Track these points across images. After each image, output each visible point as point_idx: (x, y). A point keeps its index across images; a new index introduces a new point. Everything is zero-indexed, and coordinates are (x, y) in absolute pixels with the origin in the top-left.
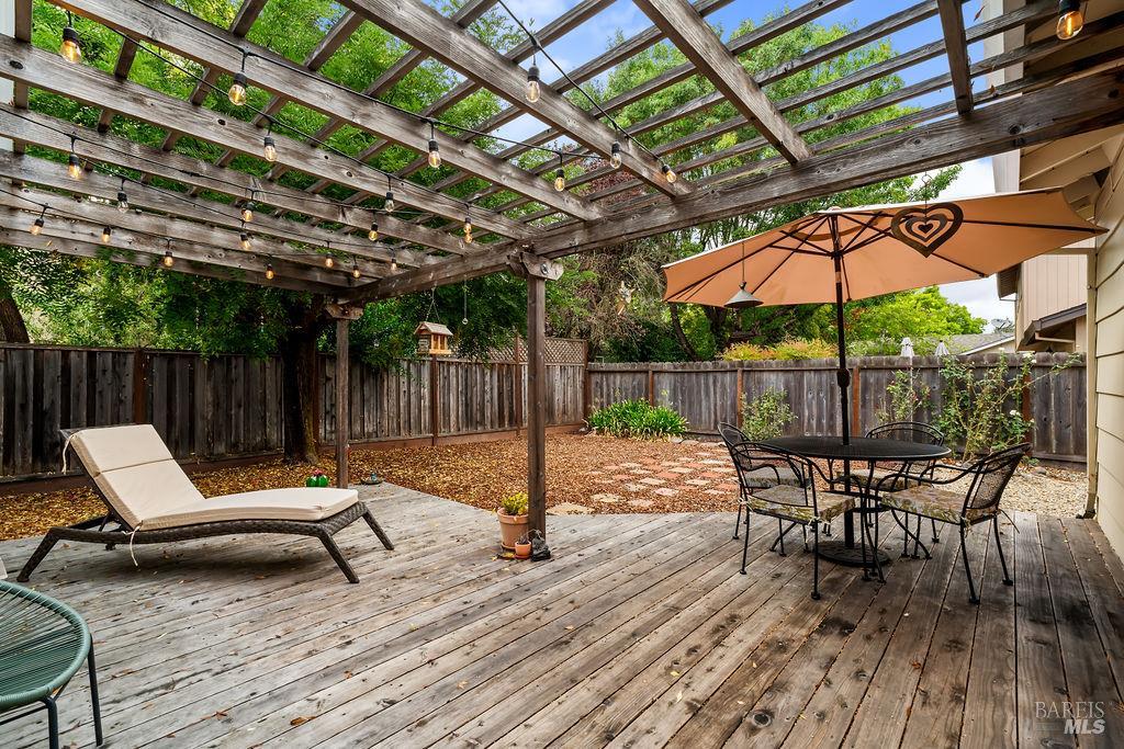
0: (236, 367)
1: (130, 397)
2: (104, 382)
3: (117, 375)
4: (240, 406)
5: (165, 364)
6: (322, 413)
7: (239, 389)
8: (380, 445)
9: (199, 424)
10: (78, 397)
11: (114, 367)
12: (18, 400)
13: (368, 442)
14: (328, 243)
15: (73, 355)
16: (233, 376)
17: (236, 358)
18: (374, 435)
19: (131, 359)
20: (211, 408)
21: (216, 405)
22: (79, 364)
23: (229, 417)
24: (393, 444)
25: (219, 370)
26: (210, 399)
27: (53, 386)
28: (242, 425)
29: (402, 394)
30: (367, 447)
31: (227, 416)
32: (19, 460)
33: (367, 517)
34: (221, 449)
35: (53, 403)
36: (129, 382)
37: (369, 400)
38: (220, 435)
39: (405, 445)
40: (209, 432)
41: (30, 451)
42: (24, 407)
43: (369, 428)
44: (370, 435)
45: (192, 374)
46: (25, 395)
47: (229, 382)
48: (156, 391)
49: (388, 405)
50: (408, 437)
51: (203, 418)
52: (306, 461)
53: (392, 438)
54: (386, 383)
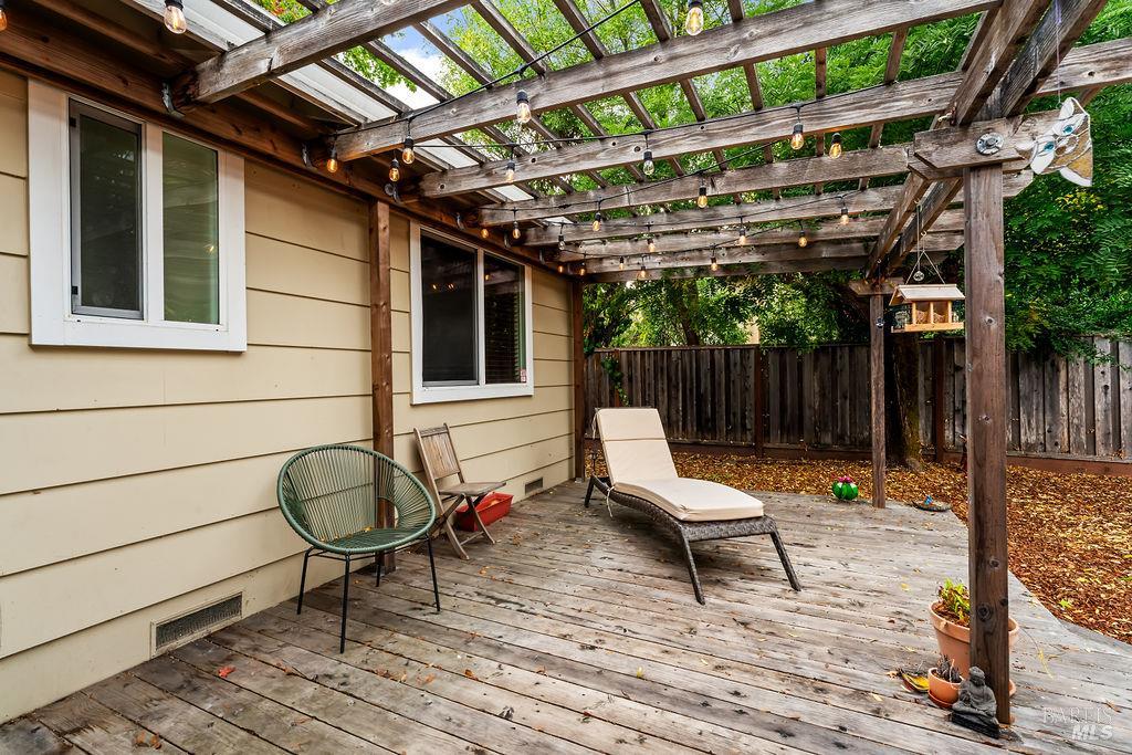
0: (841, 358)
1: (752, 386)
2: (736, 371)
3: (744, 367)
4: (846, 398)
5: (778, 358)
6: (948, 410)
7: (845, 380)
8: (1050, 463)
9: (807, 413)
10: (720, 384)
11: (741, 363)
12: (688, 386)
13: (1026, 456)
14: (741, 218)
15: (716, 352)
16: (838, 367)
17: (841, 347)
18: (1040, 448)
19: (753, 352)
20: (817, 399)
21: (823, 396)
22: (720, 358)
23: (834, 408)
24: (1081, 466)
25: (824, 361)
26: (817, 389)
27: (706, 377)
28: (847, 417)
29: (1099, 391)
30: (1025, 464)
31: (833, 407)
32: (690, 429)
33: (774, 536)
34: (828, 439)
35: (706, 388)
36: (751, 372)
37: (1028, 398)
38: (826, 425)
39: (1107, 470)
40: (816, 422)
41: (695, 424)
42: (691, 390)
43: (1029, 436)
44: (1030, 447)
45: (800, 366)
46: (692, 383)
47: (834, 373)
48: (770, 381)
49: (1069, 405)
50: (1115, 459)
51: (810, 407)
52: (906, 466)
53: (1075, 455)
54: (1063, 373)
